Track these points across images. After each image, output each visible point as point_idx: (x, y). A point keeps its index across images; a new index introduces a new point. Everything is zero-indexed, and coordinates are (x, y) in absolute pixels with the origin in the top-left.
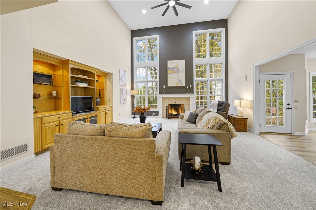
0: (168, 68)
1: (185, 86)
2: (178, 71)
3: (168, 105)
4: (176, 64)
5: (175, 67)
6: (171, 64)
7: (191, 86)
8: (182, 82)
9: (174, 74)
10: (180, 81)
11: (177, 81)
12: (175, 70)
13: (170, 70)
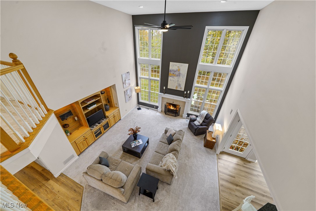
0: (170, 70)
1: (183, 90)
2: (179, 75)
3: (167, 103)
4: (178, 67)
5: (177, 70)
6: (173, 66)
7: (188, 92)
8: (181, 87)
9: (174, 77)
10: (180, 85)
11: (176, 84)
12: (177, 73)
13: (172, 73)
